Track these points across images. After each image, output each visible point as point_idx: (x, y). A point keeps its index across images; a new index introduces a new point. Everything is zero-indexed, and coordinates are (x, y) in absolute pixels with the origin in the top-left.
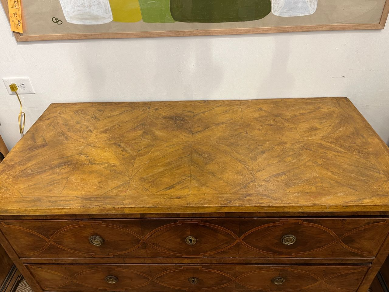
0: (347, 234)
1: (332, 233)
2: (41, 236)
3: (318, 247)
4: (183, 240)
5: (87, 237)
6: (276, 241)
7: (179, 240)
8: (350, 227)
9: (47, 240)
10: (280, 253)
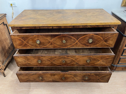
0: (106, 39)
1: (102, 38)
2: (23, 40)
3: (98, 44)
4: (62, 41)
5: (36, 41)
6: (87, 42)
7: (61, 42)
8: (106, 36)
9: (24, 42)
10: (88, 46)
